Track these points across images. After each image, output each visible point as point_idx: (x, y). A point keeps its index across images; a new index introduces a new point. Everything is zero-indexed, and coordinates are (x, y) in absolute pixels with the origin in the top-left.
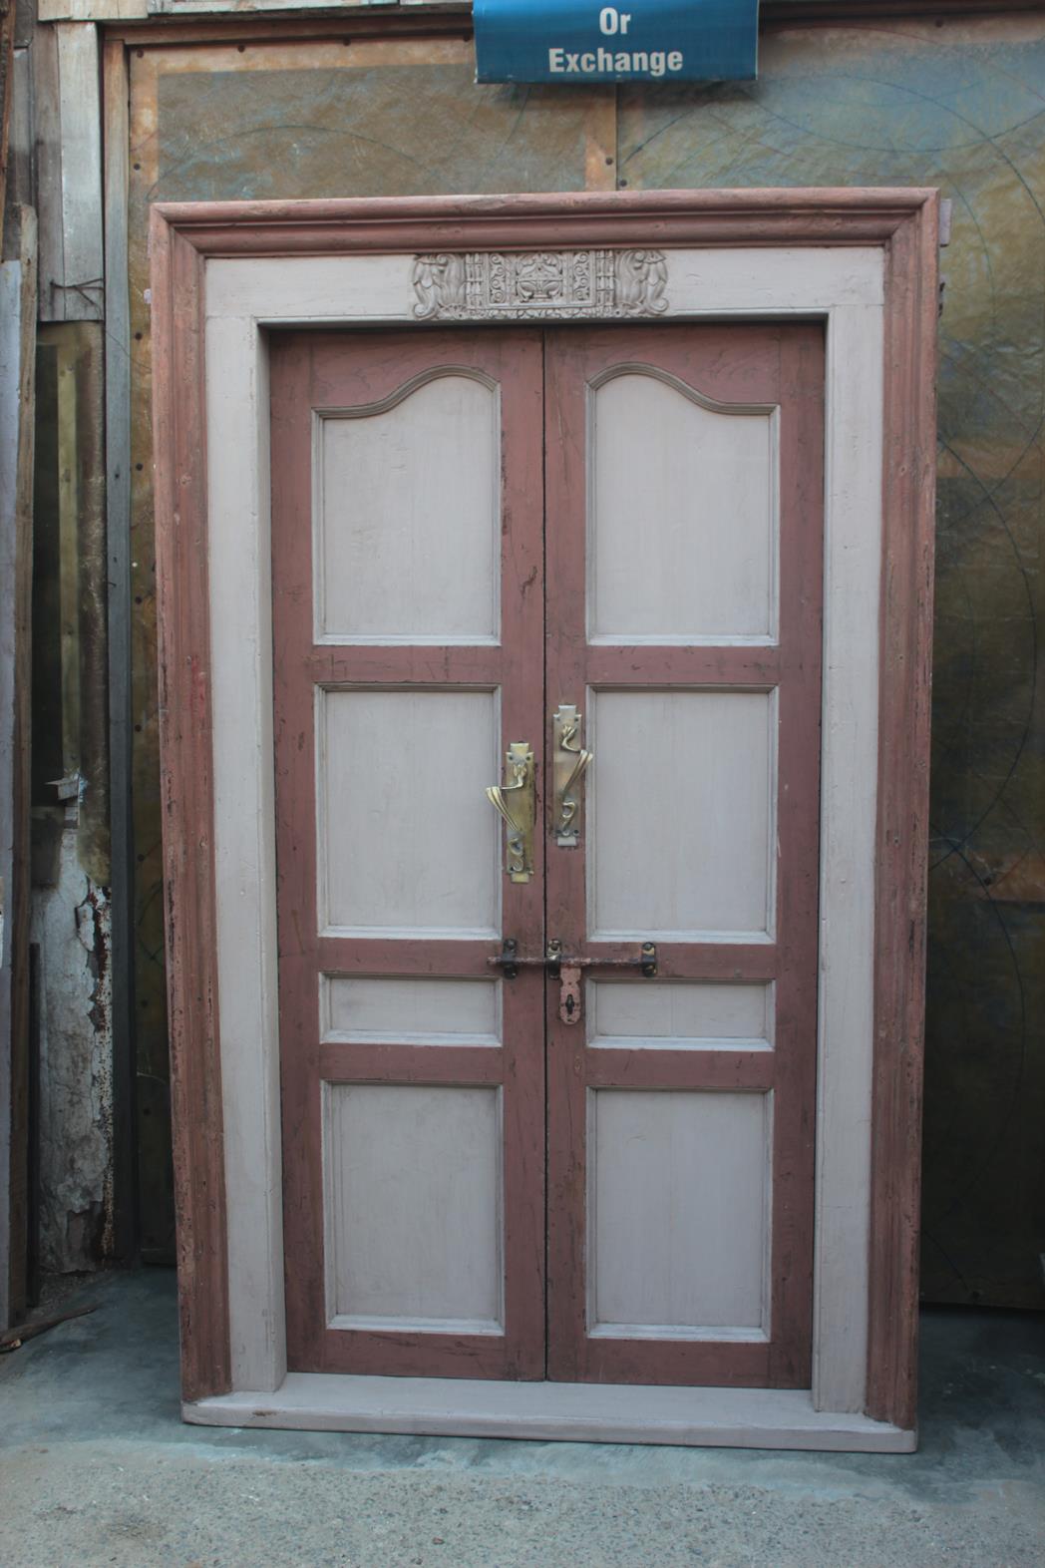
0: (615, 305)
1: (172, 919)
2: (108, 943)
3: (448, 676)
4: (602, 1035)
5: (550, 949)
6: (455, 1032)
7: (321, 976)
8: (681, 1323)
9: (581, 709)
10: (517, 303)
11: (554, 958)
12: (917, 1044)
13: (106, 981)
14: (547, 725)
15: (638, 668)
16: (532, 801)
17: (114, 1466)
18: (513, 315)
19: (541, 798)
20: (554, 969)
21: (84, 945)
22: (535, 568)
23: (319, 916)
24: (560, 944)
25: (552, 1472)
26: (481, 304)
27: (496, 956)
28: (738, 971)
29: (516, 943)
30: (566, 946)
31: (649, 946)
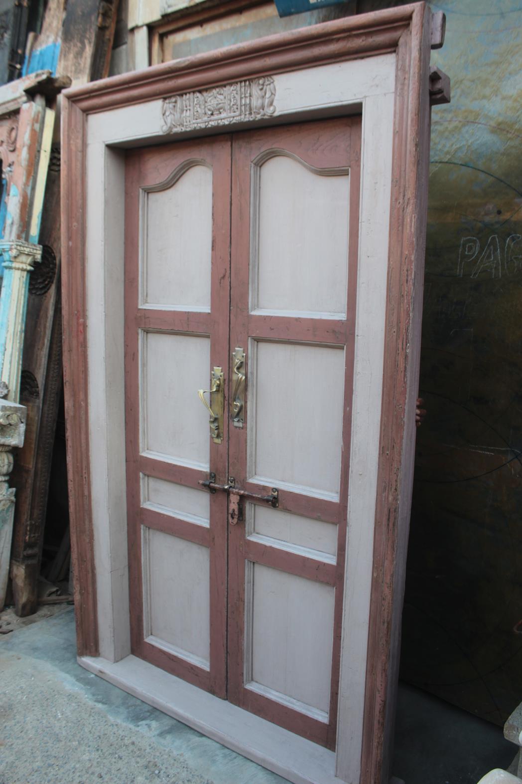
0: (250, 114)
3: (188, 328)
4: (257, 533)
5: (230, 482)
7: (141, 475)
9: (246, 351)
10: (206, 118)
14: (230, 358)
15: (273, 329)
16: (222, 401)
17: (32, 676)
18: (203, 126)
19: (227, 398)
22: (226, 269)
23: (141, 445)
24: (234, 480)
25: (188, 755)
26: (190, 122)
28: (319, 514)
29: (216, 475)
30: (237, 482)
31: (275, 490)
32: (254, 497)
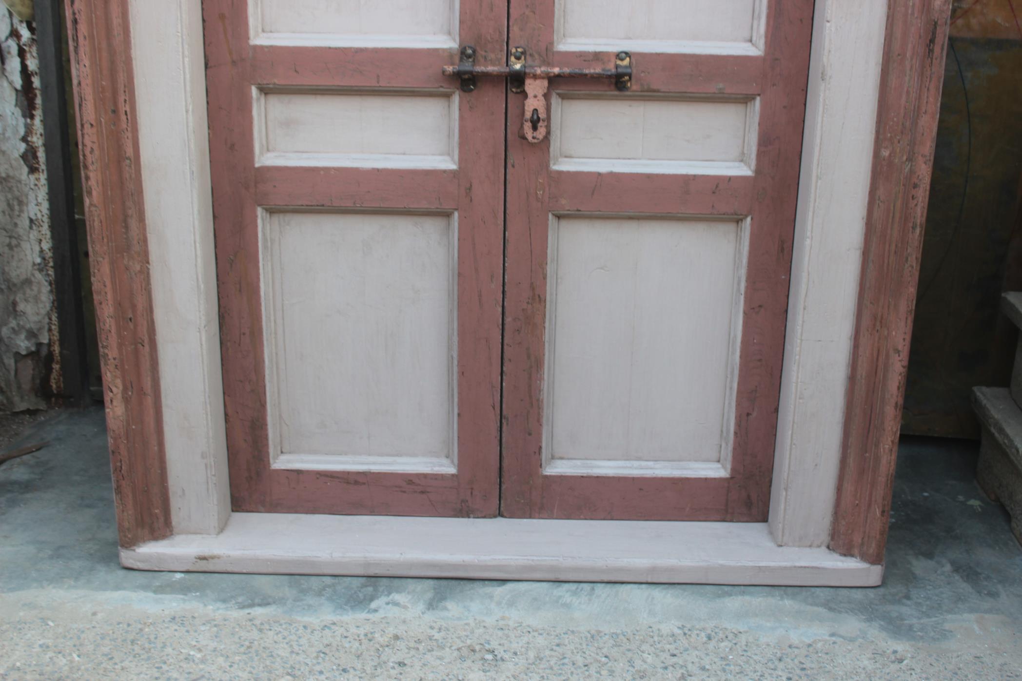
1: (74, 14)
2: (36, 82)
4: (566, 157)
5: (513, 59)
6: (404, 154)
7: (254, 90)
8: (639, 459)
11: (518, 67)
12: (925, 163)
13: (37, 121)
17: (44, 620)
20: (517, 80)
21: (11, 83)
23: (251, 21)
24: (524, 53)
25: (514, 615)
27: (452, 64)
28: (721, 85)
29: (474, 51)
30: (531, 55)
31: (624, 55)
32: (586, 75)
